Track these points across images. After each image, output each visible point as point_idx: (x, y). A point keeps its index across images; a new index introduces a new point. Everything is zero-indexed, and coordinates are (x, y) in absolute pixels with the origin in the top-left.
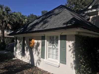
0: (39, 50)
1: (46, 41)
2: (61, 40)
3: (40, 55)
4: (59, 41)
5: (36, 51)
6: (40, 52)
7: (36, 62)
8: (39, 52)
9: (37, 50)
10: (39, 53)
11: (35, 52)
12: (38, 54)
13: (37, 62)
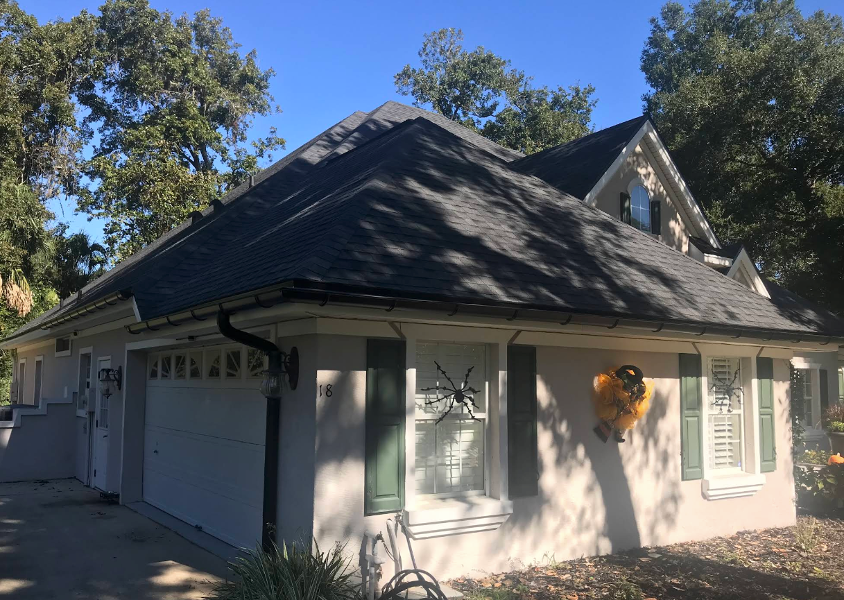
0: (668, 439)
1: (704, 380)
2: (760, 377)
3: (671, 465)
4: (755, 382)
5: (646, 448)
6: (675, 447)
7: (650, 518)
8: (670, 450)
9: (656, 442)
10: (665, 458)
11: (639, 457)
12: (660, 466)
13: (660, 515)
